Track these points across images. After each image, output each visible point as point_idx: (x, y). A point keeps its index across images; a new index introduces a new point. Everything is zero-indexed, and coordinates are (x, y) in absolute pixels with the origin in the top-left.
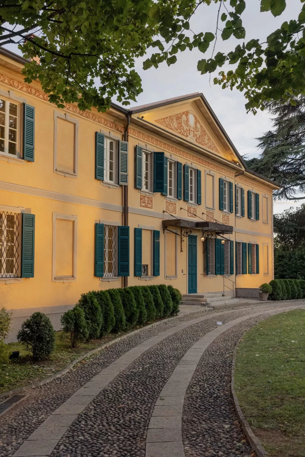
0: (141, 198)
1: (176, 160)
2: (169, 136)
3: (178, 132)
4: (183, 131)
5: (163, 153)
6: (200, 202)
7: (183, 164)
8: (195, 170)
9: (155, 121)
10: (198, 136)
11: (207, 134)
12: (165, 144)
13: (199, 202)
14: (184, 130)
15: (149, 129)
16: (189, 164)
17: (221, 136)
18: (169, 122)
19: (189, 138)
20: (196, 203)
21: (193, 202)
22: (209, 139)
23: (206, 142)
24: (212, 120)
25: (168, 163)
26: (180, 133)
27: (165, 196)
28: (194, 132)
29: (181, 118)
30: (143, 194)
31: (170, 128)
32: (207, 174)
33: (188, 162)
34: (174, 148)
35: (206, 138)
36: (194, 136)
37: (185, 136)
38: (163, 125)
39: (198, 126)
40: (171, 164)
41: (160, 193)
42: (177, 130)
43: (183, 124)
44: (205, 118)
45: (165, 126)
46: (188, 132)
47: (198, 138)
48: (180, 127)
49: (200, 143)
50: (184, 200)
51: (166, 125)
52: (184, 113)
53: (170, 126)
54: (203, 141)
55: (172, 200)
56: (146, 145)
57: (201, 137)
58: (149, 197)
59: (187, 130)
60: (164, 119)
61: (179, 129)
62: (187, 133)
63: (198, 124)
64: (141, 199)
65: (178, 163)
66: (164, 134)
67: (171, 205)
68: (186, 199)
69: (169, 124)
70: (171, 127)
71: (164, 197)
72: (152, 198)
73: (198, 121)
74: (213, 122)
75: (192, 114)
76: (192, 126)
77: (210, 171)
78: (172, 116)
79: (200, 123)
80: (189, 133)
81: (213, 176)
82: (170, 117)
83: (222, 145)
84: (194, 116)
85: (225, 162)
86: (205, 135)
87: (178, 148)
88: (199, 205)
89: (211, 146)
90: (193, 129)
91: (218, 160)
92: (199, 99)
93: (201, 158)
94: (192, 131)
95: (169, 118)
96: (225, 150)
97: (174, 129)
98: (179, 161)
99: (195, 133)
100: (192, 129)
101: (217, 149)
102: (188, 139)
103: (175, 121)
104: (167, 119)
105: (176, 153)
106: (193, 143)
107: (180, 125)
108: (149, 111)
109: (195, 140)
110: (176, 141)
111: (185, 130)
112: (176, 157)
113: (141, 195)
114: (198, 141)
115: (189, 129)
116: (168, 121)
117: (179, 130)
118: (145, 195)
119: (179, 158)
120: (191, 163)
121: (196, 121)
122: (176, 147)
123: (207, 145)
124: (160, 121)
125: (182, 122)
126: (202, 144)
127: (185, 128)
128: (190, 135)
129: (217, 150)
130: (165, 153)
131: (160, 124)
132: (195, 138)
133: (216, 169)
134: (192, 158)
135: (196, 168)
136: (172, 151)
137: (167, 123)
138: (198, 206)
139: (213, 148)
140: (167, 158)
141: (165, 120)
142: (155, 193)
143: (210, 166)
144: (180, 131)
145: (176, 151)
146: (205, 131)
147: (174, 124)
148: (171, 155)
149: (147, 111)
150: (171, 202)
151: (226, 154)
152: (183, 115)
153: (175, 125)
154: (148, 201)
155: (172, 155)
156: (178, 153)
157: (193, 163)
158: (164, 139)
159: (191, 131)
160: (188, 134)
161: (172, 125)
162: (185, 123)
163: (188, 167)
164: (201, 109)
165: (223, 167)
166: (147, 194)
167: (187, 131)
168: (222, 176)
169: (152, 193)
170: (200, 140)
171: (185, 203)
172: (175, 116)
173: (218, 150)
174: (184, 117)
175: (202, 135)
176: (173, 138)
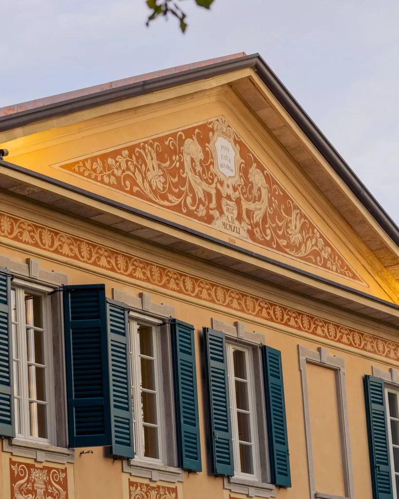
0: (12, 472)
1: (167, 316)
2: (124, 221)
3: (166, 203)
4: (189, 200)
5: (101, 288)
6: (286, 474)
7: (198, 328)
8: (254, 348)
9: (63, 167)
10: (258, 217)
11: (296, 207)
12: (114, 253)
13: (278, 476)
14: (194, 198)
15: (33, 197)
16: (224, 325)
17: (354, 212)
18: (128, 169)
19: (218, 224)
20: (269, 480)
21: (254, 478)
22: (308, 227)
23: (296, 237)
24: (310, 153)
25: (134, 327)
26: (177, 208)
27: (127, 459)
28: (238, 202)
29: (181, 153)
30: (25, 458)
31: (131, 192)
32: (309, 362)
33: (217, 317)
34: (155, 269)
35: (296, 224)
36: (239, 218)
37: (201, 219)
38: (102, 181)
39: (257, 178)
40: (145, 332)
41: (98, 450)
42: (164, 197)
43: (189, 174)
44: (283, 147)
45: (109, 184)
46: (213, 204)
47: (257, 225)
48: (176, 185)
49: (268, 244)
50: (213, 472)
51: (113, 180)
52: (189, 133)
53: (134, 183)
54: (283, 237)
55: (156, 476)
56: (28, 261)
57: (274, 221)
58: (49, 469)
59: (208, 195)
60: (104, 157)
61: (173, 193)
62: (208, 208)
63: (254, 171)
64: (14, 479)
65: (173, 323)
66: (101, 213)
67: (153, 493)
68: (220, 468)
69: (127, 177)
70: (135, 189)
71: (118, 464)
72: (65, 471)
73: (256, 161)
74: (314, 160)
75: (225, 135)
76: (230, 182)
77: (319, 350)
78: (138, 145)
79: (261, 168)
80: (219, 208)
81: (336, 371)
82: (131, 149)
83: (364, 248)
84: (237, 142)
85: (379, 312)
86: (289, 213)
87: (174, 265)
88: (280, 487)
89: (316, 254)
90: (235, 189)
91: (349, 306)
92: (250, 78)
93: (274, 299)
94: (229, 197)
95: (126, 152)
96: (378, 265)
97: (151, 196)
98: (180, 317)
99: (245, 205)
100: (230, 191)
101: (343, 264)
102: (214, 230)
103: (152, 162)
104: (119, 158)
105: (164, 286)
106: (239, 244)
107: (176, 180)
108: (27, 128)
109: (244, 234)
110: (158, 240)
111: (200, 195)
112: (167, 302)
113: (12, 463)
114: (258, 235)
115: (219, 194)
116: (124, 166)
117: (170, 197)
118: (31, 462)
119: (177, 304)
120: (236, 324)
121: (247, 161)
122: (162, 261)
123: (298, 249)
124: (88, 165)
125: (182, 165)
126: (279, 248)
127: (200, 188)
128: (222, 213)
129: (344, 268)
130: (109, 285)
131: (89, 177)
132: (245, 226)
133: (345, 339)
134: (235, 304)
135: (257, 342)
136: (148, 280)
137: (118, 173)
138: (275, 492)
139: (326, 261)
140: (125, 309)
141: (110, 161)
142: (78, 450)
143: (319, 331)
144: (176, 201)
145: (165, 279)
146: (286, 196)
147: (150, 175)
148: (141, 295)
149: (18, 131)
150: (152, 485)
151: (385, 280)
152: (189, 141)
153: (156, 178)
154: (48, 483)
155: (145, 293)
156: (172, 284)
157: (240, 323)
158: (106, 232)
159: (224, 201)
160: (216, 213)
161: (139, 180)
162: (199, 168)
163: (220, 341)
164: (263, 113)
165: (376, 333)
166: (41, 457)
167: (210, 201)
168: (376, 365)
169: (65, 450)
170: (268, 231)
171: (218, 482)
172: (152, 145)
173: (349, 269)
174: (192, 148)
175: (276, 212)
176: (143, 227)
